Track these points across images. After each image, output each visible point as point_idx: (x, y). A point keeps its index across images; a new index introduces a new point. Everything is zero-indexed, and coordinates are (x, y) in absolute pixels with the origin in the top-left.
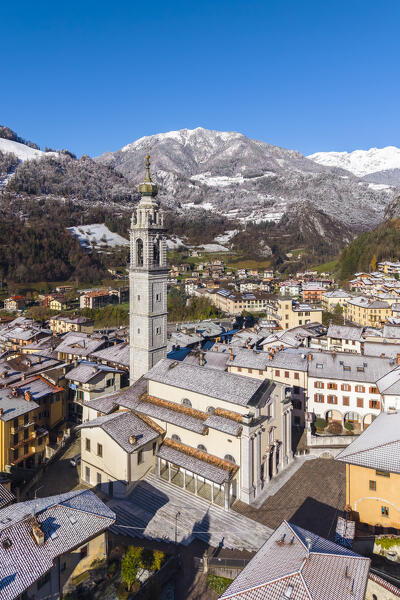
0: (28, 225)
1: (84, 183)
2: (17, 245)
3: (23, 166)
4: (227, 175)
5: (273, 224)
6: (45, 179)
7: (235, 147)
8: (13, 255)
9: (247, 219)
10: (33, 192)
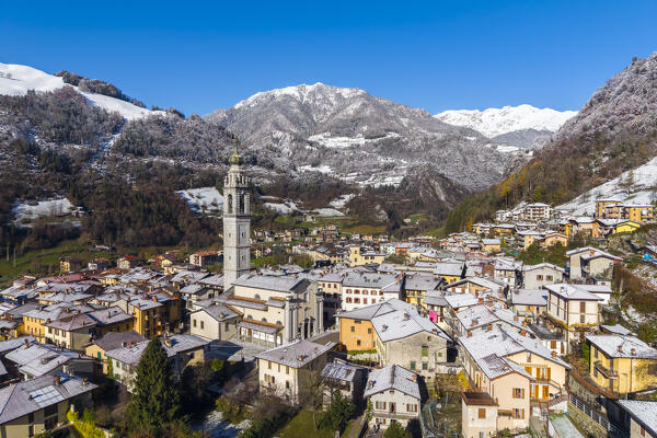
0: (135, 188)
1: (193, 144)
2: (125, 209)
3: (129, 126)
4: (347, 135)
5: (392, 187)
6: (152, 141)
7: (357, 105)
8: (121, 219)
9: (366, 182)
10: (140, 154)
